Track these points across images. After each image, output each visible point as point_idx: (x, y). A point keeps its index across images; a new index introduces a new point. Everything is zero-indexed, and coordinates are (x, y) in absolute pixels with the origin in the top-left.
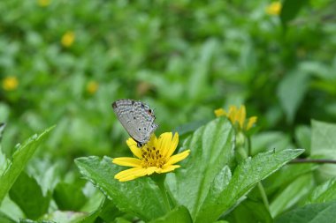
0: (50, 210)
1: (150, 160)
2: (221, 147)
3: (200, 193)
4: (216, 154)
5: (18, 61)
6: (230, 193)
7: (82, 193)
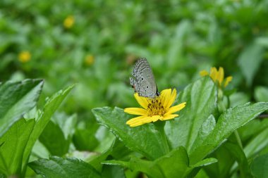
0: (70, 151)
1: (154, 110)
2: (206, 100)
3: (189, 136)
4: (202, 105)
5: (30, 39)
6: (215, 136)
7: (94, 137)
